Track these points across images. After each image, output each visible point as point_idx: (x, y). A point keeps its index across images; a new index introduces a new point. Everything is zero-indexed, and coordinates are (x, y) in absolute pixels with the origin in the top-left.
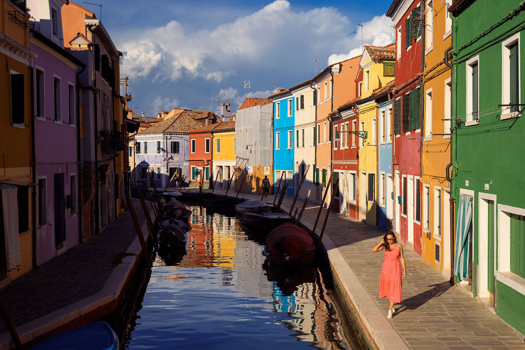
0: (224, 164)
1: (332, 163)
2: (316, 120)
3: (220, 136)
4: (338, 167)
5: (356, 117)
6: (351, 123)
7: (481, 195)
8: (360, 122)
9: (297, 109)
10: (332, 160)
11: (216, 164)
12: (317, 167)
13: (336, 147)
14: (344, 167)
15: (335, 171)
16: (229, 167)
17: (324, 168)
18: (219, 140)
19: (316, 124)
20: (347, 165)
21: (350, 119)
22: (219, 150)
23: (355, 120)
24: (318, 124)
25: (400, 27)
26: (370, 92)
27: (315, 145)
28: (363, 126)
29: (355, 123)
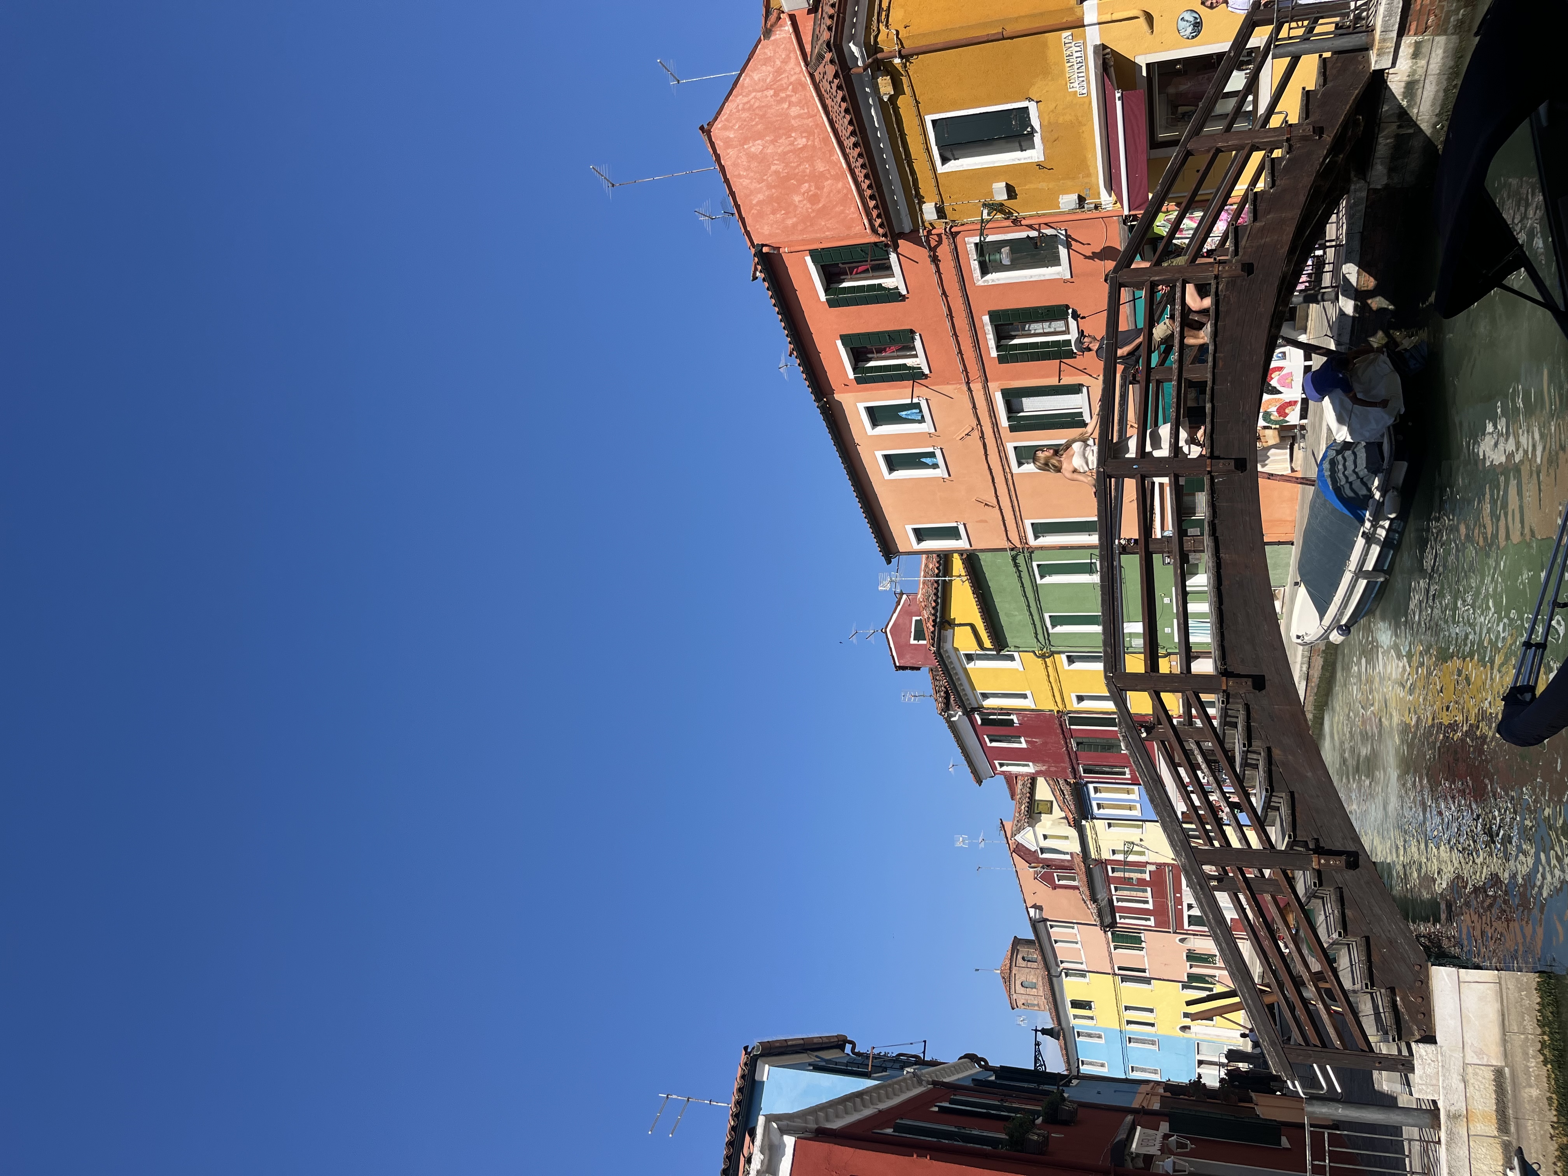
1: (1174, 933)
2: (1109, 974)
4: (1179, 913)
5: (1105, 865)
6: (1114, 881)
8: (1112, 857)
9: (1092, 1018)
10: (1170, 932)
12: (1185, 978)
13: (1149, 919)
14: (1179, 901)
15: (1186, 926)
17: (1185, 956)
19: (1117, 975)
20: (1175, 890)
23: (1110, 868)
24: (1117, 971)
25: (996, 762)
26: (1073, 833)
27: (1147, 981)
28: (1119, 852)
29: (1113, 870)
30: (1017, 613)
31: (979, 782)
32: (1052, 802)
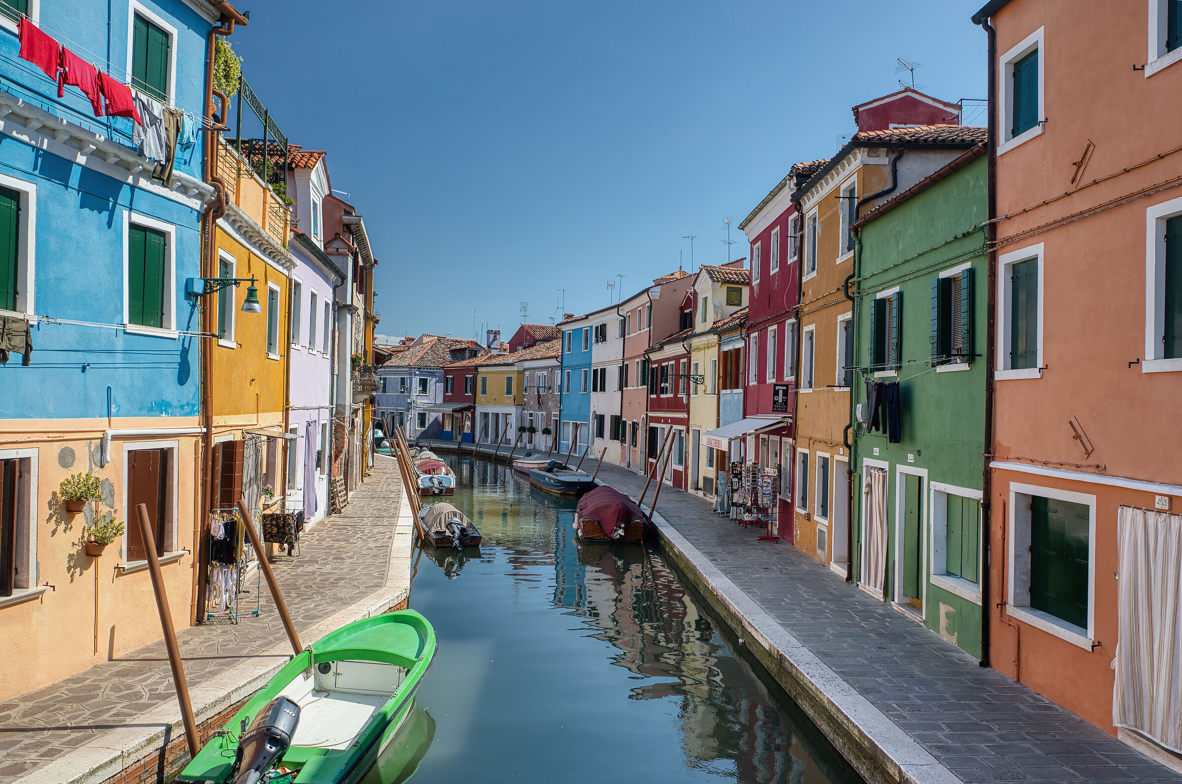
0: (491, 410)
1: (647, 414)
2: (623, 357)
3: (487, 373)
4: (658, 420)
5: (688, 355)
6: (677, 363)
7: (901, 468)
8: (693, 363)
9: (596, 342)
10: (647, 411)
11: (479, 410)
12: (624, 419)
13: (654, 394)
14: (666, 420)
15: (652, 425)
16: (497, 415)
17: (635, 420)
18: (484, 380)
19: (623, 362)
20: (672, 418)
21: (677, 358)
22: (484, 392)
23: (685, 360)
24: (626, 363)
25: (759, 243)
26: (709, 325)
27: (621, 389)
28: (697, 369)
29: (684, 363)
30: (900, 248)
31: (742, 227)
32: (740, 304)
